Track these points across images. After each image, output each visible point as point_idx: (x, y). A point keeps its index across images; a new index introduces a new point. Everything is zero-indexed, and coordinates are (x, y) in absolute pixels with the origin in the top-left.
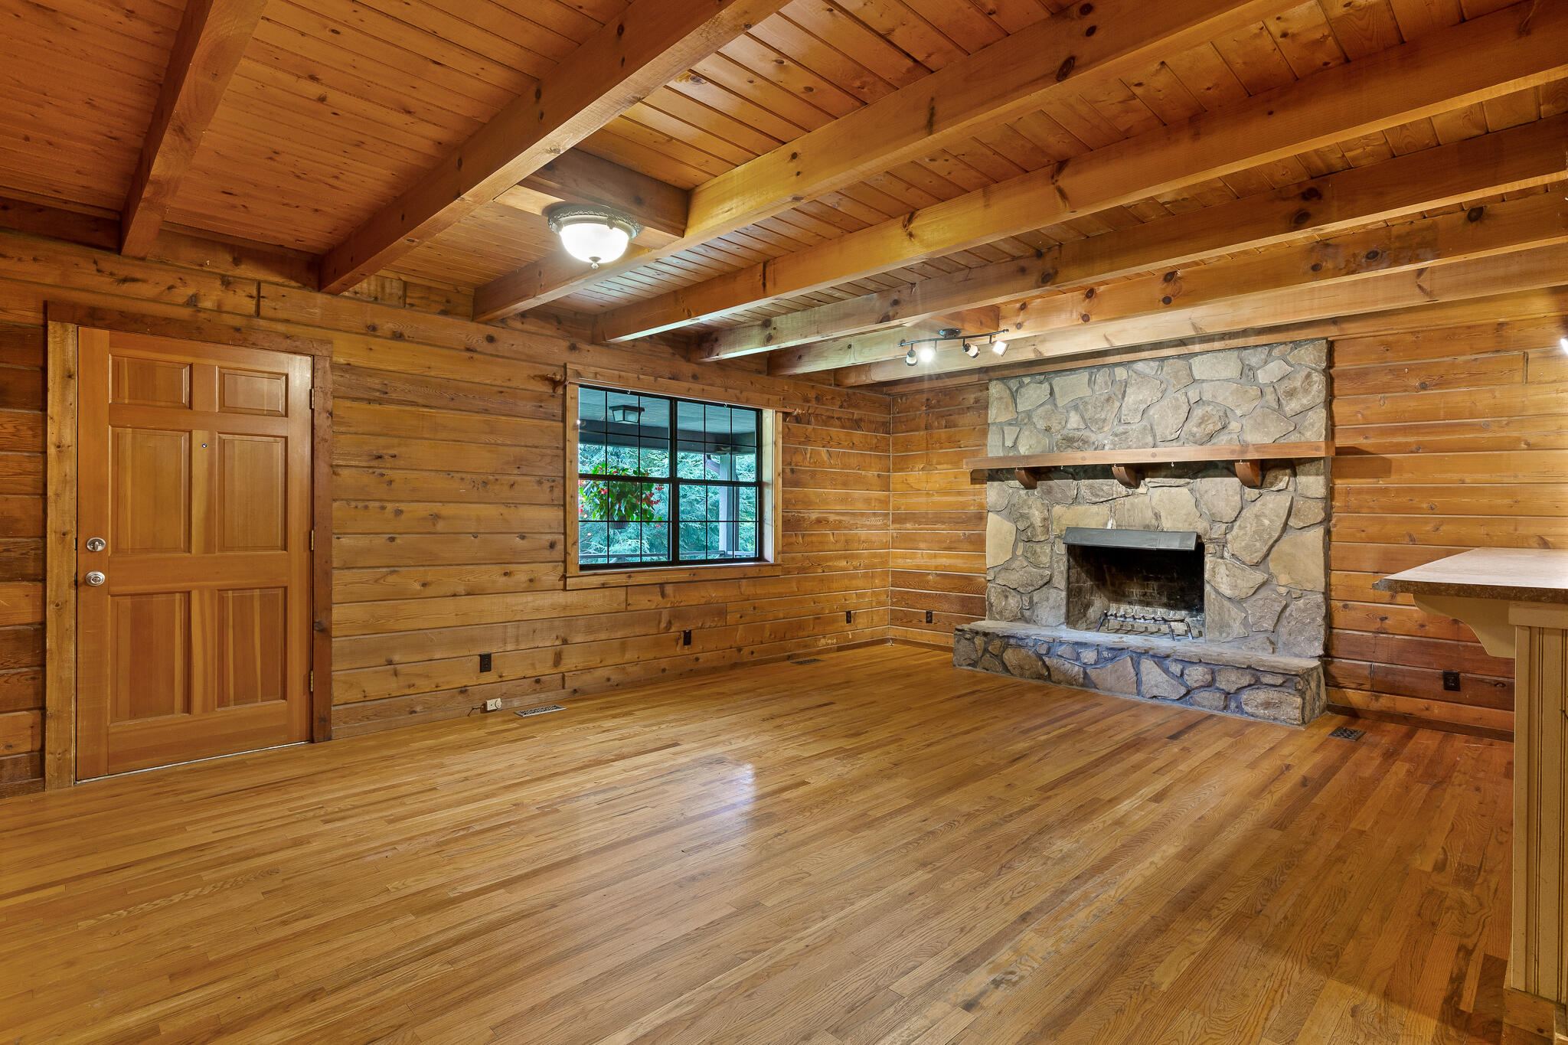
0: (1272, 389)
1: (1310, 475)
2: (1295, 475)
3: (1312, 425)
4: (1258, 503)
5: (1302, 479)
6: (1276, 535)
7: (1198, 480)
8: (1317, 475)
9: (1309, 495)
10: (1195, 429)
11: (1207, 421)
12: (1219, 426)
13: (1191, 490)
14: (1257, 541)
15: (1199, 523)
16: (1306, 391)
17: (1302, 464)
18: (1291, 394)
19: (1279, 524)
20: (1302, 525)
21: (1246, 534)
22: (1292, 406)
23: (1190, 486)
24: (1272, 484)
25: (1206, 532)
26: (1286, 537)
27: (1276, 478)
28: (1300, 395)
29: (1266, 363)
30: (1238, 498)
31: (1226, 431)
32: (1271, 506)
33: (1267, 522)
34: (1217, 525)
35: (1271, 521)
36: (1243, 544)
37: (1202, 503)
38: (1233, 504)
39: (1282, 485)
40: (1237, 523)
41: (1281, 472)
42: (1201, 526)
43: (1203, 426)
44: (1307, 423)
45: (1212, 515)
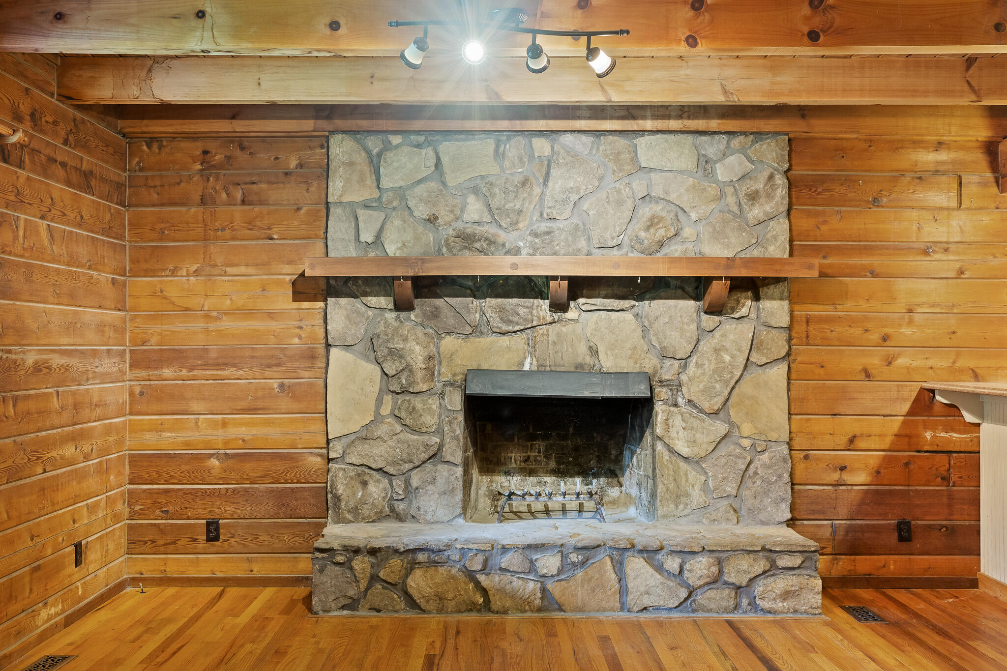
0: (732, 190)
1: (774, 299)
2: (757, 298)
3: (775, 237)
4: (717, 334)
5: (767, 305)
6: (738, 374)
7: (647, 302)
8: (781, 299)
9: (773, 324)
10: (643, 234)
11: (657, 224)
12: (672, 232)
13: (636, 316)
14: (717, 381)
15: (647, 361)
16: (769, 196)
17: (767, 285)
18: (753, 197)
19: (742, 360)
20: (764, 360)
21: (703, 374)
22: (755, 212)
23: (636, 310)
24: (733, 310)
25: (655, 372)
26: (747, 377)
27: (738, 301)
28: (762, 200)
29: (725, 155)
30: (693, 327)
31: (679, 239)
32: (732, 337)
33: (727, 358)
34: (668, 362)
35: (733, 357)
36: (701, 386)
37: (652, 333)
38: (688, 334)
39: (744, 311)
40: (694, 359)
41: (743, 294)
42: (649, 363)
43: (652, 230)
44: (769, 235)
45: (664, 349)
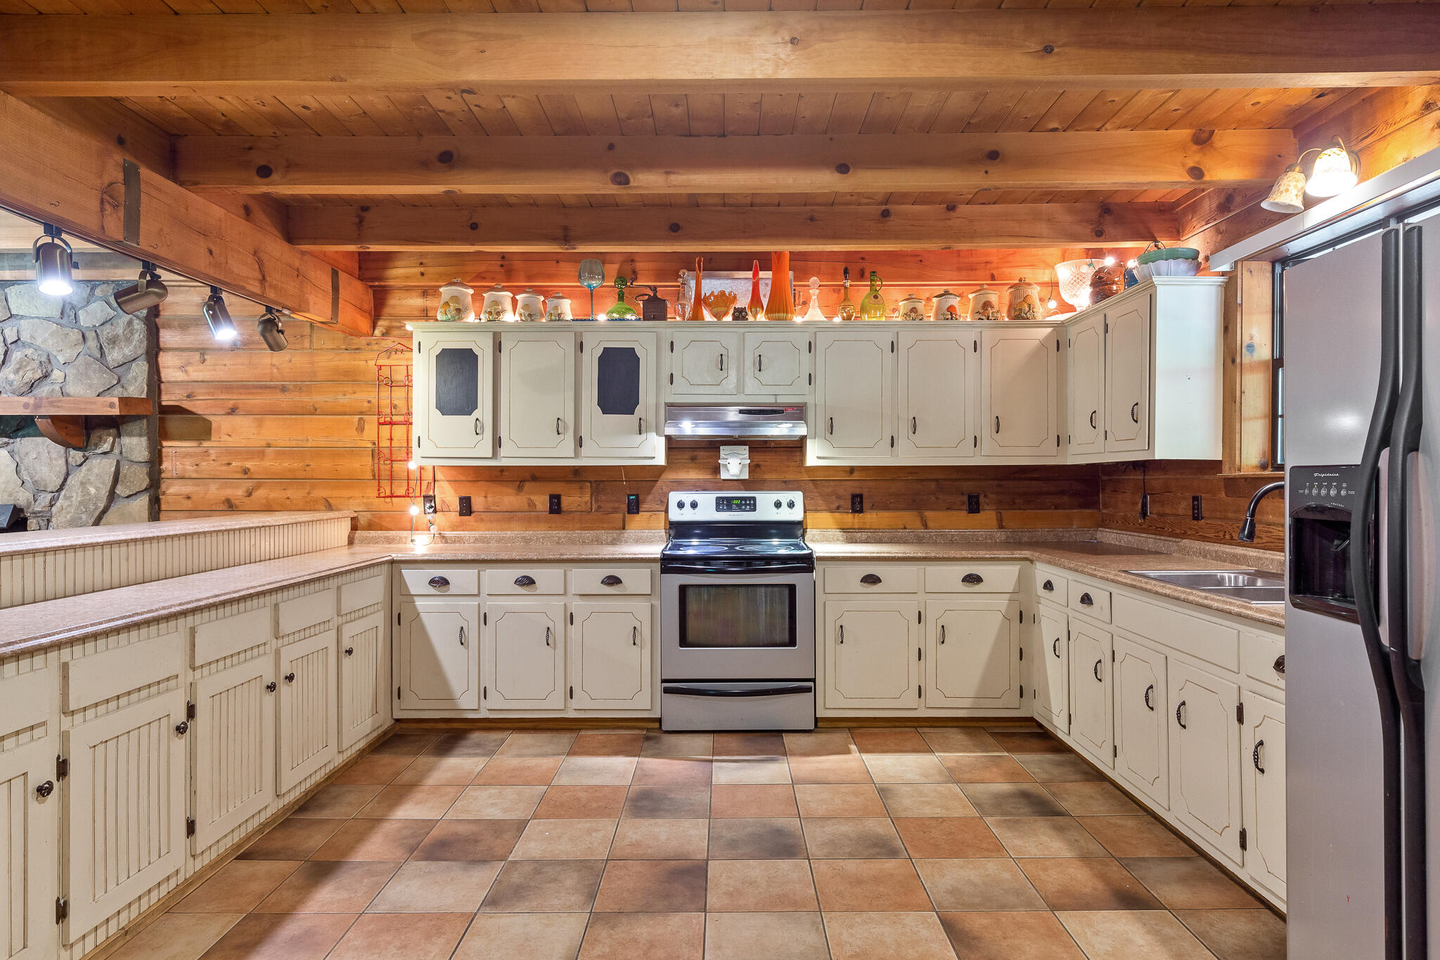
0: (94, 334)
1: (134, 436)
2: (119, 435)
3: (135, 379)
4: (84, 468)
5: (126, 440)
6: (102, 506)
7: (18, 439)
8: (141, 436)
9: (133, 458)
10: (12, 376)
11: (25, 366)
12: (39, 374)
13: (11, 453)
14: (83, 512)
15: (21, 494)
16: (128, 340)
17: (127, 422)
18: (114, 341)
19: (104, 493)
20: (128, 493)
21: (70, 506)
22: (114, 356)
23: (9, 448)
24: (96, 446)
25: (29, 505)
26: (113, 509)
27: (101, 438)
28: (123, 344)
29: (88, 302)
30: (62, 462)
31: (48, 381)
32: (96, 471)
33: (93, 490)
34: (43, 495)
35: (97, 489)
36: (68, 517)
37: (23, 468)
38: (58, 469)
39: (106, 447)
40: (63, 493)
41: (106, 432)
42: (23, 498)
43: (21, 373)
44: (130, 376)
45: (35, 483)
